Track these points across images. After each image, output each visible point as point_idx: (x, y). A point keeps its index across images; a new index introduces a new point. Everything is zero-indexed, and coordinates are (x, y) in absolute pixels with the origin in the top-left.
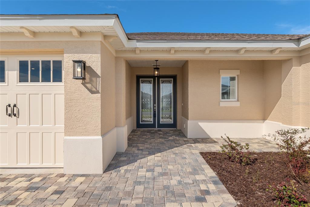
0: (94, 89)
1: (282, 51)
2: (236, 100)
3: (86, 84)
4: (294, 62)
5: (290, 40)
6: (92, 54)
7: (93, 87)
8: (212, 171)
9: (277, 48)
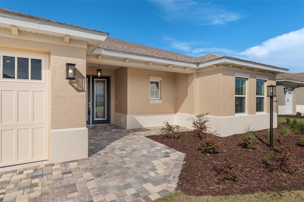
0: (80, 88)
1: (191, 69)
2: (159, 98)
3: (73, 84)
4: (195, 76)
5: (194, 63)
6: (78, 58)
7: (79, 86)
8: (162, 144)
9: (188, 67)
